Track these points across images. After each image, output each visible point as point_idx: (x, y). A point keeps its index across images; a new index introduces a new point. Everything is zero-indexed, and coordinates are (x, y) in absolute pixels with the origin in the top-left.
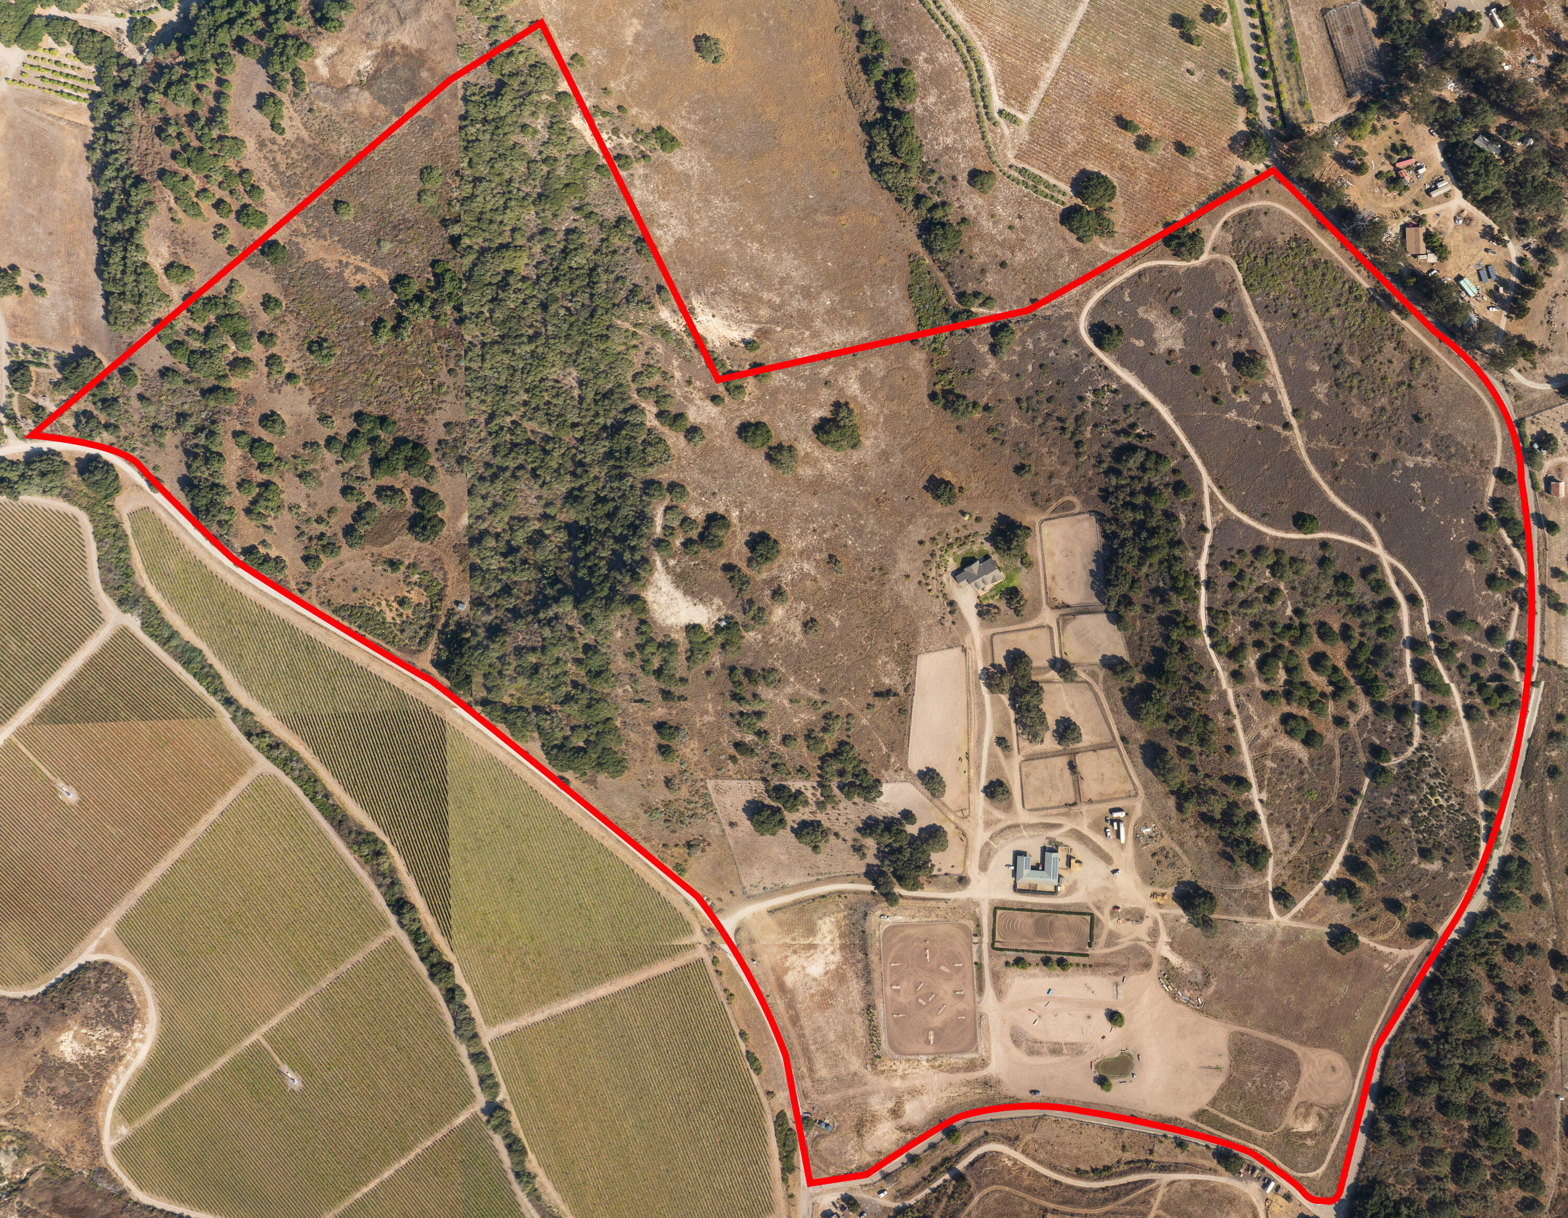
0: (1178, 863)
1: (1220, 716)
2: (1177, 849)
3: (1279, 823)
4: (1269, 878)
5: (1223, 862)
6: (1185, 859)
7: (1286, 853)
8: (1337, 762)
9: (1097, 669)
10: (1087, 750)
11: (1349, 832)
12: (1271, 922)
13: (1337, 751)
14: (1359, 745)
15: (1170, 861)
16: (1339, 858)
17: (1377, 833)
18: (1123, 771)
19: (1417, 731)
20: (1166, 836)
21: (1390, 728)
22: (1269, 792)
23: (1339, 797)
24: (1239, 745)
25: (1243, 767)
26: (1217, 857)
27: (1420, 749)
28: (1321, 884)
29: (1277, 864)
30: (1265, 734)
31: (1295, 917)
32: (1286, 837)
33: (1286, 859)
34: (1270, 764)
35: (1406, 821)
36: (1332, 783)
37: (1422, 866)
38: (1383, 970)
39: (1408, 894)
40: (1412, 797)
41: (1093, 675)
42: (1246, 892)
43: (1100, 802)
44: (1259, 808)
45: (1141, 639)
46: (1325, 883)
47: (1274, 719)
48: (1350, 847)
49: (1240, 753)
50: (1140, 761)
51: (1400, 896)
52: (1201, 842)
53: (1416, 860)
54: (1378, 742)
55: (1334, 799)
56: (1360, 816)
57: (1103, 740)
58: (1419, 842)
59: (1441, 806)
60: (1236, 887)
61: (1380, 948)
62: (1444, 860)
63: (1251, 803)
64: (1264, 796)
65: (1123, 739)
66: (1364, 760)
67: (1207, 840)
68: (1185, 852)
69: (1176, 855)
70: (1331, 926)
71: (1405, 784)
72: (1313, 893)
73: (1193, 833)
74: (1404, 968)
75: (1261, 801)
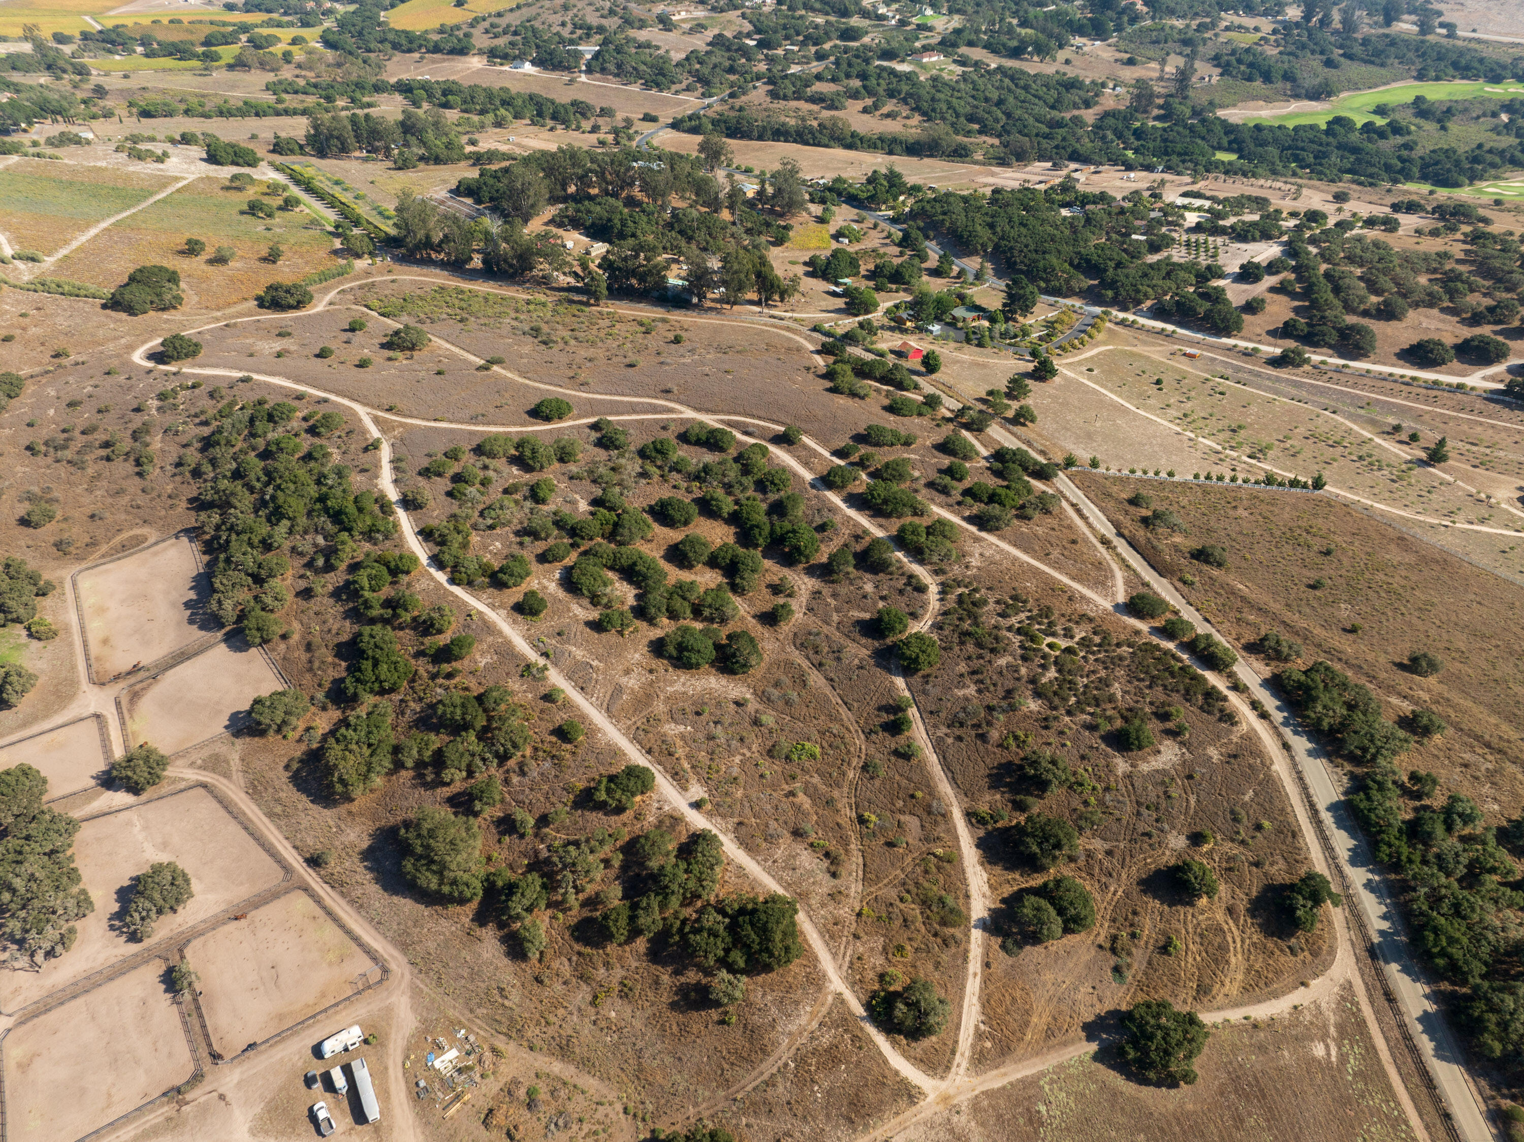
0: (577, 1105)
1: (514, 684)
2: (557, 1067)
3: (770, 839)
4: (837, 983)
5: (698, 1020)
6: (590, 1083)
7: (835, 896)
8: (816, 679)
9: (222, 749)
10: (215, 923)
11: (945, 788)
12: (928, 1107)
13: (805, 664)
14: (837, 636)
15: (546, 1110)
16: (970, 854)
17: (1001, 757)
18: (331, 932)
19: (917, 569)
20: (508, 1047)
21: (869, 588)
22: (706, 781)
23: (868, 734)
24: (584, 717)
25: (616, 753)
26: (674, 1019)
27: (945, 589)
28: (977, 935)
29: (830, 933)
30: (632, 682)
31: (980, 1060)
32: (807, 860)
33: (845, 912)
34: (672, 730)
35: (1033, 705)
36: (834, 718)
37: (1144, 767)
38: (1324, 1066)
39: (1177, 842)
40: (1002, 661)
41: (215, 764)
42: (801, 1060)
43: (280, 1037)
44: (698, 821)
45: (309, 647)
46: (984, 925)
47: (638, 655)
48: (971, 816)
49: (592, 731)
50: (374, 889)
51: (1168, 859)
52: (613, 1011)
53: (1121, 765)
54: (867, 616)
55: (859, 741)
56: (939, 746)
57: (261, 886)
58: (1092, 728)
59: (1069, 650)
60: (768, 1068)
61: (1261, 1011)
62: (1174, 734)
63: (676, 820)
64: (697, 791)
65: (314, 862)
66: (865, 653)
67: (625, 992)
68: (586, 1064)
69: (557, 1085)
70: (1091, 1030)
71: (970, 648)
72: (975, 965)
73: (583, 994)
74: (1361, 1024)
75: (697, 805)
